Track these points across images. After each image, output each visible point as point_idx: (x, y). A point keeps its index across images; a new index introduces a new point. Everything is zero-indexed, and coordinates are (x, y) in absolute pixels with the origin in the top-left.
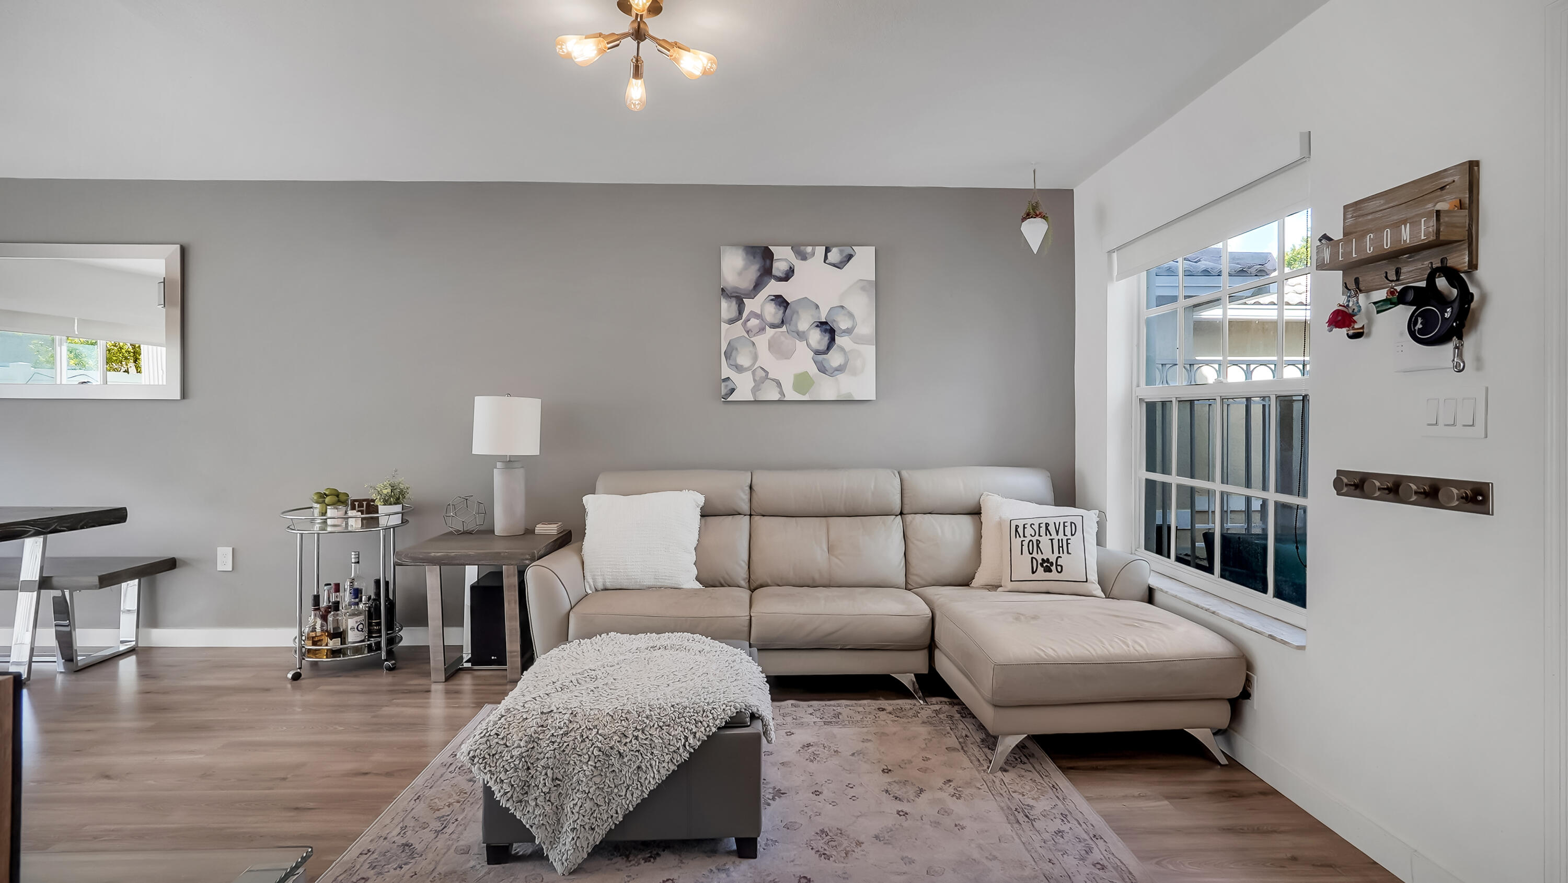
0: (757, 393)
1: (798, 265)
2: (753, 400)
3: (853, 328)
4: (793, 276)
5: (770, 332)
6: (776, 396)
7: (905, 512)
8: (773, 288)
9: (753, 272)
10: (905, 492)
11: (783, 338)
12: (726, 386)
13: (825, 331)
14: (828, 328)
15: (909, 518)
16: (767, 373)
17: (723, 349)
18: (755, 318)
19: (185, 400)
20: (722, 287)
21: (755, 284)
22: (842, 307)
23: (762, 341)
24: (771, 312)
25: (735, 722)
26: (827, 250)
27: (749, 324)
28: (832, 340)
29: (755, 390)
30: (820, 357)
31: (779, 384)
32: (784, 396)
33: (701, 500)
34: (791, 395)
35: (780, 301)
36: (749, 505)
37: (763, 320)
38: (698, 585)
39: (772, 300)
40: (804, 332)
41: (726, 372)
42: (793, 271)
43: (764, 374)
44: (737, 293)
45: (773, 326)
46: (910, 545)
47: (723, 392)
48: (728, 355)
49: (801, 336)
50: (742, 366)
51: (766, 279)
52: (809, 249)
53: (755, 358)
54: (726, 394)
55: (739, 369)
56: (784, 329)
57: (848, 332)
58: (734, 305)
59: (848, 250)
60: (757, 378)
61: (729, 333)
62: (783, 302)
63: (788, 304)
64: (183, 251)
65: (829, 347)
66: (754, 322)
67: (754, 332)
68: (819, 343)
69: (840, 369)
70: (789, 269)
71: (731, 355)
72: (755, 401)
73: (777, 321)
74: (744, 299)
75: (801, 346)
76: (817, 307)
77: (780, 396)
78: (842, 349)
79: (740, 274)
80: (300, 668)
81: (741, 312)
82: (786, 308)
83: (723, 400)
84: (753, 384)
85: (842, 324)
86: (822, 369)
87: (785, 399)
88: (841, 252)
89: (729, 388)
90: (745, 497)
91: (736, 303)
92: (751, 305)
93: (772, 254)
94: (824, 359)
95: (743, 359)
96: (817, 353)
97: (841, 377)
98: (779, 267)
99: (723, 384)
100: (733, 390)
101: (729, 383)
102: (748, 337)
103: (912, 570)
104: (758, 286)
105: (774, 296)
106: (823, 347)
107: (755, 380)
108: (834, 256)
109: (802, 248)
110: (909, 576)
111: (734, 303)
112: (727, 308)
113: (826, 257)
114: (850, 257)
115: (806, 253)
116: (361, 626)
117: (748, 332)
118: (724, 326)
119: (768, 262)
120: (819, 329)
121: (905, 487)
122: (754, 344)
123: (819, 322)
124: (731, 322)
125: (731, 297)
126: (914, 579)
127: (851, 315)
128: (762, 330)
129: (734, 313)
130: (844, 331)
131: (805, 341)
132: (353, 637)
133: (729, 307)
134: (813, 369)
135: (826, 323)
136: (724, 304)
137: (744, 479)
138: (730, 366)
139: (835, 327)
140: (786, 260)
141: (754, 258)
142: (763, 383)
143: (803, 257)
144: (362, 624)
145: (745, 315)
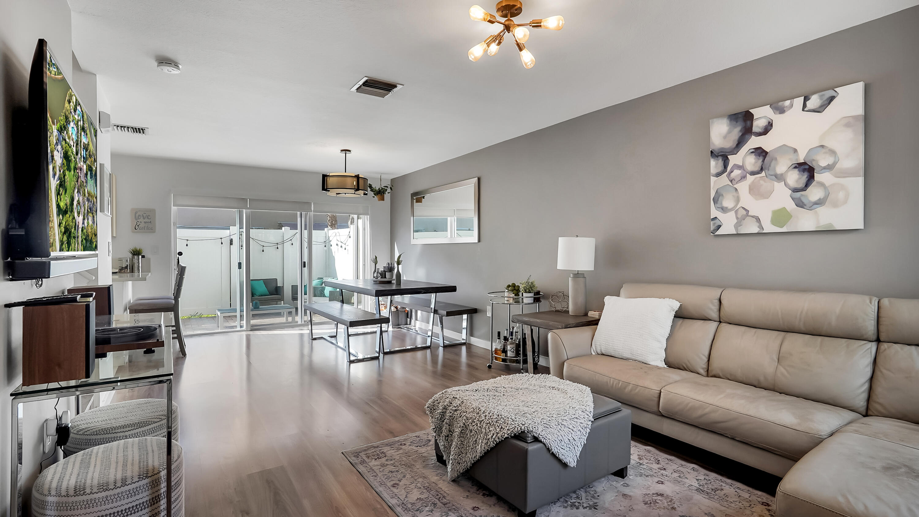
0: (739, 228)
1: (777, 119)
2: (736, 233)
3: (835, 164)
4: (771, 129)
5: (750, 179)
6: (755, 229)
7: (882, 339)
8: (754, 142)
9: (736, 132)
10: (881, 319)
11: (762, 182)
12: (714, 224)
13: (804, 170)
14: (807, 167)
15: (884, 346)
16: (747, 211)
17: (713, 195)
18: (737, 169)
19: (479, 243)
20: (711, 150)
21: (737, 143)
22: (822, 146)
23: (743, 187)
24: (752, 162)
25: (521, 436)
26: (806, 99)
27: (733, 175)
28: (811, 178)
29: (737, 226)
30: (798, 194)
31: (758, 220)
32: (763, 229)
33: (676, 305)
34: (769, 228)
35: (760, 152)
36: (718, 313)
37: (744, 170)
38: (662, 365)
39: (752, 152)
40: (782, 175)
41: (714, 212)
42: (772, 125)
43: (745, 213)
44: (723, 152)
45: (753, 173)
46: (878, 373)
47: (712, 228)
48: (716, 201)
49: (779, 178)
50: (727, 208)
51: (747, 136)
52: (787, 103)
53: (738, 200)
54: (714, 230)
55: (724, 210)
56: (763, 174)
57: (829, 168)
58: (720, 162)
59: (830, 93)
60: (739, 216)
61: (715, 183)
62: (762, 152)
63: (766, 153)
64: (479, 179)
65: (807, 185)
66: (737, 173)
67: (736, 180)
68: (797, 181)
69: (820, 203)
70: (767, 124)
71: (718, 200)
72: (738, 235)
73: (757, 168)
74: (728, 156)
75: (779, 187)
76: (795, 151)
77: (759, 229)
78: (822, 184)
79: (725, 137)
80: (492, 363)
81: (725, 166)
82: (765, 157)
83: (711, 234)
84: (736, 221)
85: (823, 161)
86: (800, 204)
87: (764, 232)
88: (821, 97)
89: (716, 225)
90: (715, 308)
91: (722, 160)
92: (733, 160)
93: (752, 115)
94: (802, 195)
95: (728, 203)
96: (795, 190)
97: (821, 210)
98: (758, 124)
99: (712, 223)
100: (719, 227)
101: (716, 221)
102: (732, 185)
103: (874, 397)
104: (740, 143)
105: (754, 149)
106: (801, 184)
107: (737, 218)
108: (814, 101)
109: (780, 104)
110: (871, 402)
111: (721, 160)
112: (715, 165)
113: (805, 105)
114: (832, 98)
115: (784, 107)
116: (512, 350)
117: (731, 181)
118: (713, 179)
119: (749, 123)
120: (797, 170)
121: (882, 314)
122: (736, 189)
123: (797, 164)
124: (718, 175)
125: (717, 156)
126: (875, 406)
127: (833, 152)
128: (744, 177)
129: (720, 168)
130: (825, 168)
131: (784, 182)
132: (509, 354)
133: (717, 164)
134: (790, 205)
135: (804, 163)
136: (713, 163)
137: (715, 293)
138: (717, 208)
139: (814, 165)
140: (765, 117)
141: (737, 122)
142: (744, 219)
143: (781, 111)
144: (513, 349)
145: (729, 169)
